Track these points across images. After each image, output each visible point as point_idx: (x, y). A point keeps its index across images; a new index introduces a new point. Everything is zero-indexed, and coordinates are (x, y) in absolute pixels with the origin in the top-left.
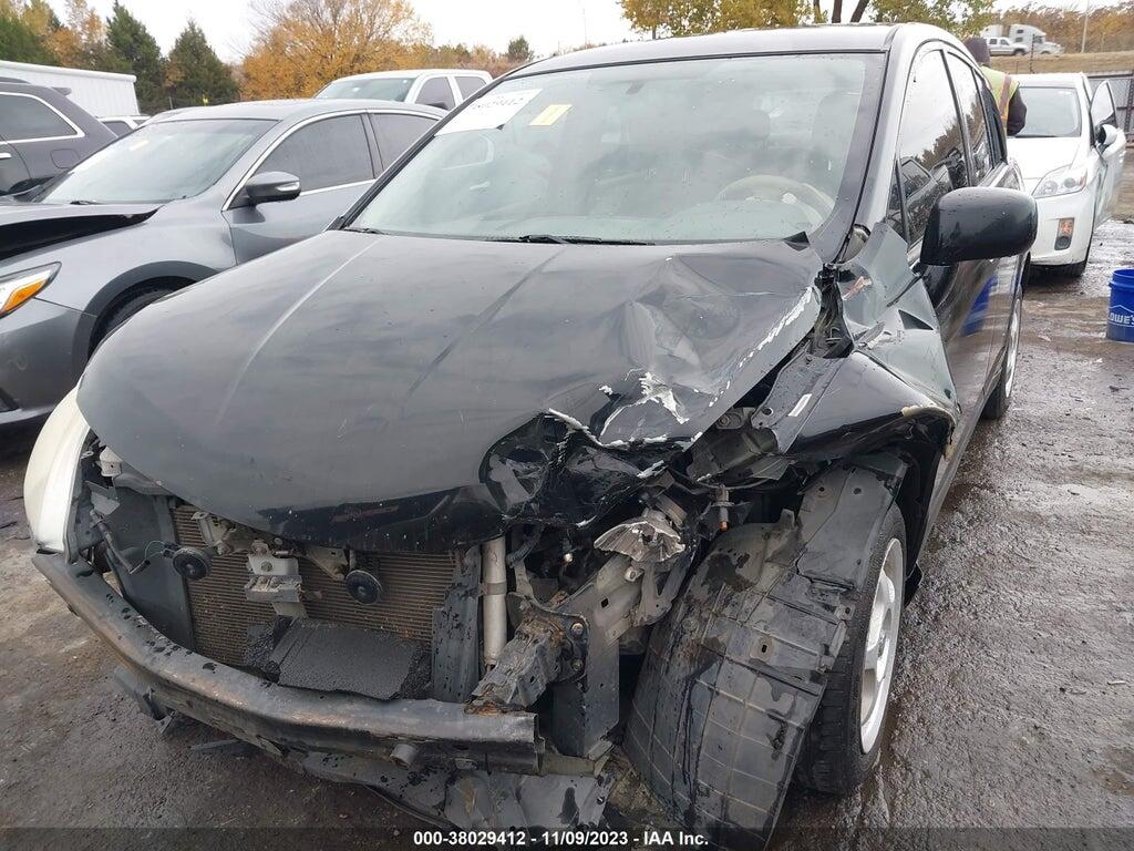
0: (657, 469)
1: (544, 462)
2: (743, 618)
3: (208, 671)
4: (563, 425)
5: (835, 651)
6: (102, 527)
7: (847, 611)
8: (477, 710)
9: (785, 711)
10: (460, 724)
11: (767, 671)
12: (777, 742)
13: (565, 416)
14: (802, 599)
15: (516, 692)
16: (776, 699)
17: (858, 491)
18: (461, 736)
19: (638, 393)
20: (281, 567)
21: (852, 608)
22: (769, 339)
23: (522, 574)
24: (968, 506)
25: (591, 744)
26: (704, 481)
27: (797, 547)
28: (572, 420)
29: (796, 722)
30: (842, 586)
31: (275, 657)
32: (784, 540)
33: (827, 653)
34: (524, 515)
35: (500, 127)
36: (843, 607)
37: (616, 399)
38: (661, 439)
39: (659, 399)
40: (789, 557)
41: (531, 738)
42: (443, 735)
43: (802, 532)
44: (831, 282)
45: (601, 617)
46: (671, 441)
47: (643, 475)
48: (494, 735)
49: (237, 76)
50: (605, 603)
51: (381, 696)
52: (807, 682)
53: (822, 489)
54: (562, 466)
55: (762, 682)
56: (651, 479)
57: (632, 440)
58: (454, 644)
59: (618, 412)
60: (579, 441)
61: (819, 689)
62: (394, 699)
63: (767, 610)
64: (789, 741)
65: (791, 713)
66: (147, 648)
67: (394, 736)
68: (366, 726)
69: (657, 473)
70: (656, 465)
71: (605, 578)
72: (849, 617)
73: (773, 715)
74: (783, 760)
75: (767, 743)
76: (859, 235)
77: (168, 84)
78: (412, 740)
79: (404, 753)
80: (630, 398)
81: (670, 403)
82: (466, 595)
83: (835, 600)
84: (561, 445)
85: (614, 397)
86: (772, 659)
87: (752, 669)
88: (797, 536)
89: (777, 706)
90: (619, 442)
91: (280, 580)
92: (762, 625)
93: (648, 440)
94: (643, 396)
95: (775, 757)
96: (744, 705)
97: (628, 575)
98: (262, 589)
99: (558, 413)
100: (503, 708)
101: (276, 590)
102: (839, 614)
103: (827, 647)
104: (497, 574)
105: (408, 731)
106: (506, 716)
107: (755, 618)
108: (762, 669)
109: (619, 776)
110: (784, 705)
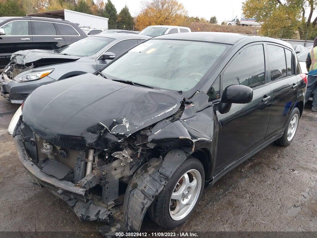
0: (122, 140)
1: (98, 134)
2: (143, 179)
3: (32, 166)
4: (103, 127)
5: (159, 191)
6: (21, 131)
7: (166, 183)
8: (76, 186)
9: (145, 203)
10: (72, 188)
11: (144, 193)
12: (143, 209)
13: (104, 125)
14: (157, 178)
15: (86, 184)
16: (144, 200)
17: (179, 155)
18: (71, 191)
19: (122, 122)
20: (48, 147)
21: (167, 182)
22: (159, 115)
23: (97, 159)
24: (257, 168)
25: (109, 201)
26: (138, 145)
27: (160, 165)
28: (105, 126)
29: (146, 206)
30: (166, 177)
31: (43, 166)
32: (159, 163)
33: (157, 192)
34: (91, 145)
35: (140, 52)
36: (165, 182)
37: (117, 123)
38: (123, 134)
39: (126, 124)
40: (158, 168)
41: (84, 195)
42: (68, 189)
43: (163, 162)
44: (184, 103)
45: (114, 173)
46: (124, 135)
47: (119, 141)
48: (77, 192)
49: (135, 20)
50: (115, 170)
51: (59, 178)
52: (151, 197)
53: (171, 153)
54: (102, 136)
55: (143, 195)
56: (121, 142)
57: (117, 133)
58: (78, 171)
59: (116, 126)
60: (106, 131)
61: (153, 200)
62: (61, 180)
63: (148, 178)
64: (144, 210)
65: (146, 204)
66: (23, 158)
67: (59, 187)
68: (54, 184)
69: (122, 141)
70: (122, 139)
71: (115, 164)
72: (165, 185)
73: (143, 203)
74: (143, 214)
75: (140, 210)
76: (197, 93)
77: (117, 21)
78: (62, 189)
79: (60, 191)
80: (120, 123)
81: (127, 126)
82: (81, 161)
83: (162, 179)
84: (102, 131)
85: (116, 122)
86: (146, 190)
87: (141, 191)
88: (162, 163)
89: (144, 201)
90: (114, 133)
91: (48, 150)
92: (146, 182)
93: (120, 133)
94: (123, 123)
95: (141, 213)
96: (138, 199)
97: (122, 164)
98: (44, 151)
99: (102, 124)
100: (81, 187)
101: (46, 151)
102: (163, 183)
103: (157, 190)
104: (91, 158)
105: (61, 187)
106: (81, 189)
107: (145, 180)
108: (143, 192)
109: (118, 211)
110: (145, 202)
